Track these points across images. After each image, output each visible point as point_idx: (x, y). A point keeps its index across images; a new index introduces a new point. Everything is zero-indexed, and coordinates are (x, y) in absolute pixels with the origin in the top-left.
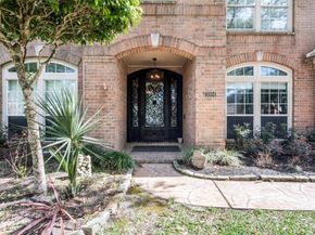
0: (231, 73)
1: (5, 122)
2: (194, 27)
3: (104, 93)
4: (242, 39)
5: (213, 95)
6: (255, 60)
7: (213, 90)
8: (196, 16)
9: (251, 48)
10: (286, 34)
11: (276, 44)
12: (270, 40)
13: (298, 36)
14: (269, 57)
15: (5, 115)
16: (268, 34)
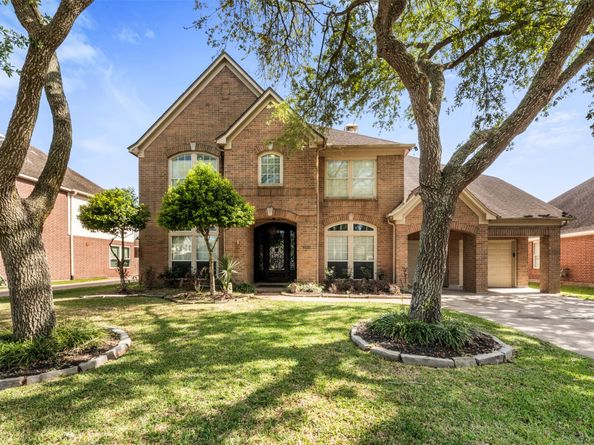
0: (332, 229)
1: (170, 266)
2: (296, 203)
3: (237, 247)
4: (338, 204)
5: (309, 247)
6: (347, 219)
7: (308, 244)
8: (297, 196)
9: (345, 211)
10: (370, 200)
11: (363, 207)
12: (359, 204)
13: (381, 201)
14: (358, 217)
15: (170, 261)
16: (357, 200)
